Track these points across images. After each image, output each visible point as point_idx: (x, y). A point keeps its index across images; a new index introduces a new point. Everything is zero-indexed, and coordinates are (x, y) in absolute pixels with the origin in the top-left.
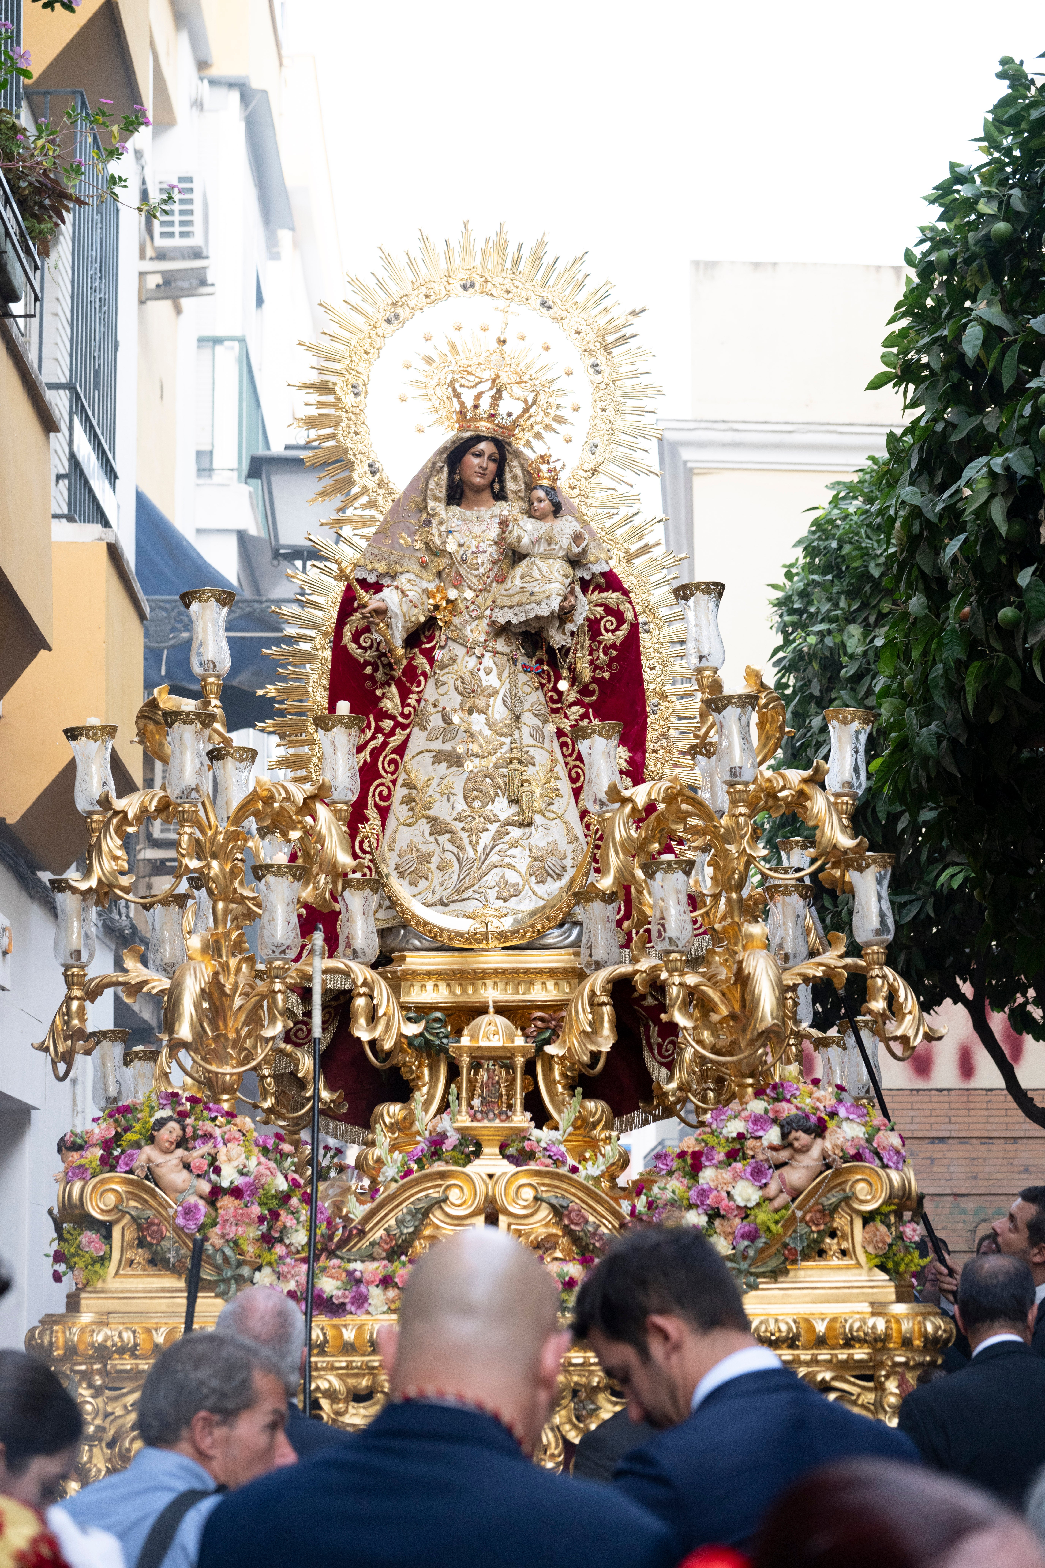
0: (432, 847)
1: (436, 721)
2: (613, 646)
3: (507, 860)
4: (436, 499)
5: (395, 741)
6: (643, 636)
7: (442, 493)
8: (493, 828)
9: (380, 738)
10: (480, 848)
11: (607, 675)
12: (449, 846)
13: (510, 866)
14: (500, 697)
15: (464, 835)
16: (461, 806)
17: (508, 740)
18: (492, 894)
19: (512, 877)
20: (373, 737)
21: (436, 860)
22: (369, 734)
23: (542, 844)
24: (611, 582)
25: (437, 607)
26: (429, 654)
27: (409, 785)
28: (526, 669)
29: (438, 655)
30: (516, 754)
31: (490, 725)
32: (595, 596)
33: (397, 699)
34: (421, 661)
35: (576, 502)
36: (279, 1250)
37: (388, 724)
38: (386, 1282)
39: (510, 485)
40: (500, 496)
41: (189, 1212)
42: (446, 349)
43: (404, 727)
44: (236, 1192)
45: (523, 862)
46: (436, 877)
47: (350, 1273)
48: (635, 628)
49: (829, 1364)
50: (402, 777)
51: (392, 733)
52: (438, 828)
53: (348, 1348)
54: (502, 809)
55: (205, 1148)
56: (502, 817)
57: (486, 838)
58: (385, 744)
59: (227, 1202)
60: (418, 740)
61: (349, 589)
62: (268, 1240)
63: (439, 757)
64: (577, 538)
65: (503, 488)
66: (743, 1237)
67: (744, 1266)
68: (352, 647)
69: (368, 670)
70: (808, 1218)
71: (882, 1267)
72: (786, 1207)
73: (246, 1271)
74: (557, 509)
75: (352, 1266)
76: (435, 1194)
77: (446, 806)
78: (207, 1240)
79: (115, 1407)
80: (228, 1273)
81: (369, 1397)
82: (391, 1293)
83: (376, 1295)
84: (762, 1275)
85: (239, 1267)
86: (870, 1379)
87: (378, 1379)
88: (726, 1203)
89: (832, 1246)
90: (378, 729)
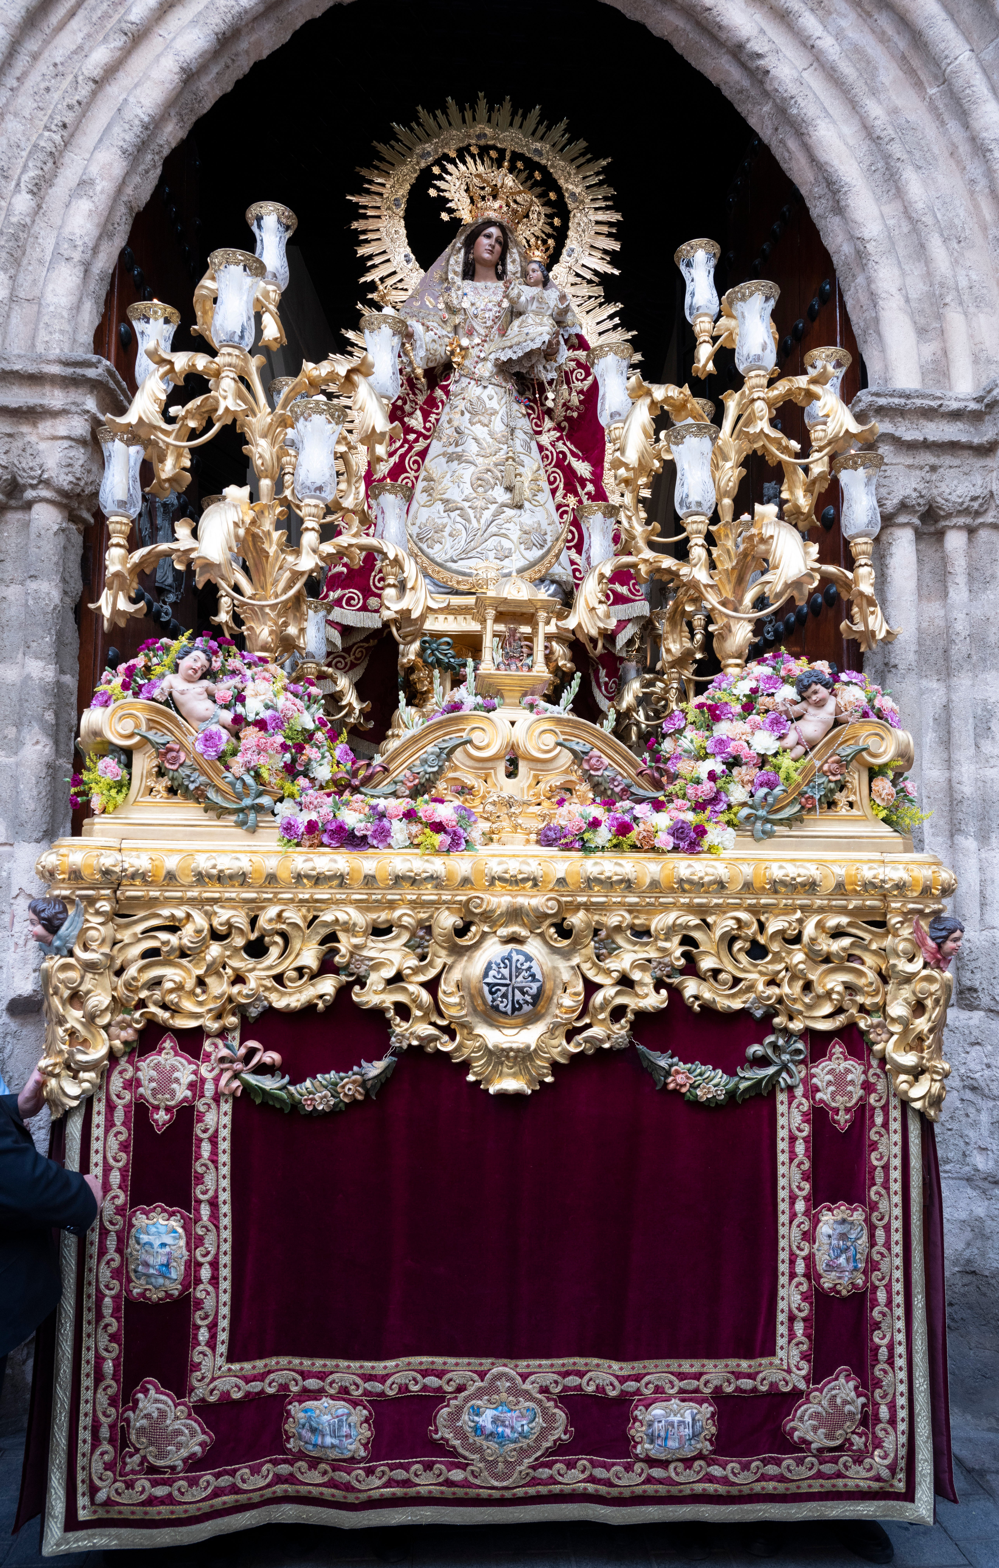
0: (445, 520)
1: (450, 433)
2: (581, 392)
3: (503, 531)
4: (455, 273)
5: (419, 447)
7: (459, 269)
8: (493, 507)
9: (408, 447)
10: (483, 521)
11: (575, 414)
12: (459, 519)
14: (499, 416)
15: (470, 511)
16: (468, 491)
18: (492, 555)
19: (506, 544)
20: (402, 446)
21: (448, 530)
22: (399, 444)
23: (530, 522)
24: (582, 343)
25: (453, 353)
26: (445, 389)
27: (429, 479)
28: (518, 401)
29: (453, 389)
31: (491, 434)
32: (570, 353)
33: (421, 419)
34: (439, 393)
36: (303, 782)
37: (413, 436)
38: (410, 815)
40: (503, 275)
41: (210, 738)
43: (425, 437)
44: (261, 724)
45: (515, 533)
46: (448, 542)
47: (373, 808)
49: (843, 911)
50: (422, 474)
51: (417, 442)
52: (451, 506)
53: (369, 880)
54: (500, 494)
55: (232, 682)
56: (500, 500)
57: (487, 515)
58: (411, 448)
59: (250, 733)
60: (436, 446)
62: (291, 771)
63: (452, 458)
66: (761, 785)
67: (762, 813)
69: (399, 403)
70: (826, 767)
71: (887, 820)
72: (805, 755)
74: (546, 278)
75: (374, 802)
76: (460, 736)
77: (457, 490)
78: (228, 768)
79: (126, 936)
80: (247, 802)
81: (388, 931)
82: (415, 828)
83: (399, 830)
84: (780, 822)
85: (260, 794)
86: (882, 924)
87: (397, 913)
88: (745, 751)
89: (841, 798)
90: (406, 441)
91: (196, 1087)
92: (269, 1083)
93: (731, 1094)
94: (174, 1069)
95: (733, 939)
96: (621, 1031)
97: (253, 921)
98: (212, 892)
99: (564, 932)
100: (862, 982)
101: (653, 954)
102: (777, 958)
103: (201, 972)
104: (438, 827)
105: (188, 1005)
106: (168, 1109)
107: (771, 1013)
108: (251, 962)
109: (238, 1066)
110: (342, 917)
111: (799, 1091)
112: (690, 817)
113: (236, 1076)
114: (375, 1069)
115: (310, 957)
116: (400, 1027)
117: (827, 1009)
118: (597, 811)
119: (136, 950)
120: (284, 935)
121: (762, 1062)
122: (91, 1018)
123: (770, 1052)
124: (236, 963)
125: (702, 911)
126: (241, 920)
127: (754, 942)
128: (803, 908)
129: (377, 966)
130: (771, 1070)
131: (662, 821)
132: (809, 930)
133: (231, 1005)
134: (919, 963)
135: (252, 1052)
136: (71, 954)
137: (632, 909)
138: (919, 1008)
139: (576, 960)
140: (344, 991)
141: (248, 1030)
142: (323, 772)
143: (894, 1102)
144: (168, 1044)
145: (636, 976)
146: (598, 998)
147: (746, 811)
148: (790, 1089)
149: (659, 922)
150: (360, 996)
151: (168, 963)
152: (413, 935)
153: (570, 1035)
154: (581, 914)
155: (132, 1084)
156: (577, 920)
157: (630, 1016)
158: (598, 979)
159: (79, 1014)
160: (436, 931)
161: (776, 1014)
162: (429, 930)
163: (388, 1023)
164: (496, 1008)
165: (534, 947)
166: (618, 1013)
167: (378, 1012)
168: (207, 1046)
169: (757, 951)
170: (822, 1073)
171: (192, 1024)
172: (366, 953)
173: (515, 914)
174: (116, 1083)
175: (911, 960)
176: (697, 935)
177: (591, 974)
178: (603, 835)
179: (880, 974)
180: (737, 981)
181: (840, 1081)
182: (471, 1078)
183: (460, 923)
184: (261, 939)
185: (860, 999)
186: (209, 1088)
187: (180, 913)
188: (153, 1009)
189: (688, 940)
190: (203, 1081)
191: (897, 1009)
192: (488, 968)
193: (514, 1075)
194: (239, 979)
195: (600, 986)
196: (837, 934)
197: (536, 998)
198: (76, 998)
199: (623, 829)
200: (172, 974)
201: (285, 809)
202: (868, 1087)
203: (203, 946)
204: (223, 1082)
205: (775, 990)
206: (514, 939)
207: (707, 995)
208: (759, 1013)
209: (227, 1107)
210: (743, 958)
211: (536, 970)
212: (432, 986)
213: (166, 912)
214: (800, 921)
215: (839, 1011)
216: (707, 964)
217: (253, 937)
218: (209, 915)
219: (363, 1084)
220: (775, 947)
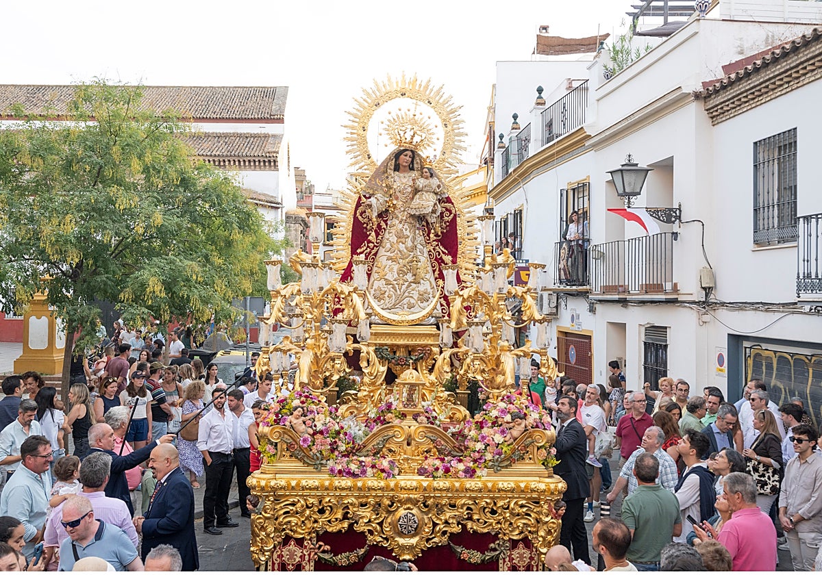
0: (386, 289)
1: (388, 245)
2: (448, 221)
3: (411, 295)
4: (390, 169)
5: (373, 252)
6: (458, 218)
7: (392, 167)
8: (406, 284)
9: (369, 250)
10: (402, 290)
11: (445, 231)
12: (391, 289)
13: (412, 297)
14: (410, 238)
15: (397, 286)
16: (396, 276)
17: (412, 254)
18: (406, 306)
19: (412, 301)
20: (366, 249)
21: (387, 294)
22: (365, 248)
23: (422, 289)
24: (448, 200)
25: (389, 206)
26: (386, 222)
27: (378, 267)
28: (418, 229)
29: (389, 222)
30: (415, 259)
31: (406, 248)
32: (443, 205)
33: (375, 237)
34: (383, 224)
35: (437, 171)
36: (336, 453)
37: (371, 245)
38: (373, 466)
39: (415, 166)
40: (412, 169)
41: (305, 440)
42: (396, 118)
43: (377, 247)
44: (321, 432)
45: (416, 296)
46: (387, 300)
47: (361, 462)
48: (455, 215)
49: (524, 498)
50: (375, 265)
51: (373, 249)
52: (388, 283)
53: (360, 489)
54: (409, 277)
55: (311, 416)
56: (409, 281)
57: (404, 287)
58: (370, 252)
59: (318, 436)
60: (382, 251)
61: (360, 198)
62: (333, 450)
63: (389, 259)
64: (439, 187)
65: (413, 166)
66: (497, 454)
67: (496, 464)
68: (360, 217)
69: (365, 225)
70: (519, 448)
71: (543, 464)
72: (512, 444)
73: (324, 462)
74: (432, 176)
76: (391, 433)
77: (391, 275)
78: (311, 450)
79: (278, 507)
80: (318, 462)
81: (366, 505)
82: (375, 470)
83: (369, 471)
84: (503, 467)
85: (322, 460)
86: (538, 503)
87: (369, 500)
88: (491, 442)
89: (526, 456)
90: (368, 247)
91: (302, 557)
92: (326, 556)
93: (483, 561)
94: (295, 551)
95: (485, 508)
96: (445, 539)
97: (320, 502)
98: (306, 493)
99: (426, 506)
100: (529, 523)
101: (457, 513)
102: (500, 515)
103: (303, 519)
104: (383, 471)
105: (299, 530)
106: (293, 565)
107: (497, 534)
108: (320, 516)
109: (316, 551)
110: (350, 501)
111: (507, 559)
112: (471, 464)
113: (316, 554)
114: (362, 551)
115: (339, 516)
116: (370, 537)
117: (517, 532)
118: (438, 463)
119: (282, 512)
120: (330, 506)
121: (495, 550)
122: (268, 535)
123: (497, 547)
124: (315, 516)
125: (474, 499)
126: (316, 503)
127: (492, 509)
128: (509, 498)
129: (362, 518)
130: (498, 552)
131: (461, 466)
132: (512, 505)
133: (314, 530)
134: (550, 517)
135: (320, 546)
136: (261, 514)
137: (449, 498)
138: (549, 533)
139: (430, 515)
140: (351, 526)
141: (319, 538)
142: (343, 447)
143: (540, 563)
144: (292, 543)
145: (451, 521)
146: (438, 529)
147: (491, 463)
148: (504, 559)
149: (460, 502)
150: (356, 528)
151: (292, 516)
152: (374, 507)
153: (428, 540)
154: (432, 500)
155: (280, 556)
156: (430, 502)
157: (448, 534)
158: (437, 522)
159: (264, 533)
160: (382, 505)
161: (500, 533)
162: (380, 505)
163: (366, 536)
164: (402, 532)
165: (415, 511)
166: (444, 533)
167: (363, 533)
168: (305, 543)
169: (493, 512)
170: (515, 554)
171: (301, 536)
172: (358, 513)
173: (409, 500)
174: (275, 556)
175: (547, 516)
176: (472, 507)
177: (435, 520)
178: (441, 472)
179: (537, 520)
180: (486, 522)
181: (521, 556)
182: (394, 554)
183: (390, 503)
184: (323, 508)
185: (529, 529)
186: (307, 557)
187: (296, 500)
188: (287, 531)
189: (468, 509)
190: (305, 555)
191: (542, 533)
192: (400, 519)
193: (408, 554)
194: (316, 521)
195: (438, 524)
196: (522, 506)
197: (416, 529)
198: (263, 528)
199: (447, 470)
200: (294, 520)
201: (331, 463)
202: (531, 558)
203: (304, 510)
204: (312, 556)
205: (499, 526)
206: (409, 508)
207: (475, 528)
208: (493, 533)
209: (312, 564)
210: (489, 515)
211: (416, 519)
212: (381, 524)
213: (292, 500)
214: (509, 502)
215: (521, 532)
216: (475, 517)
217: (320, 507)
218: (305, 500)
219: (358, 557)
220: (499, 511)
